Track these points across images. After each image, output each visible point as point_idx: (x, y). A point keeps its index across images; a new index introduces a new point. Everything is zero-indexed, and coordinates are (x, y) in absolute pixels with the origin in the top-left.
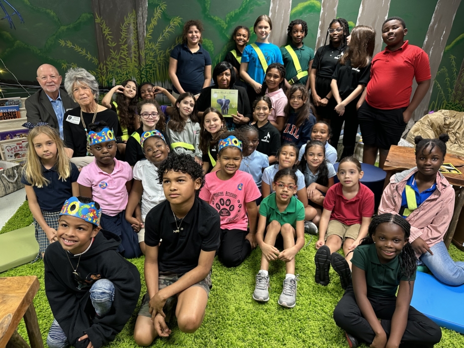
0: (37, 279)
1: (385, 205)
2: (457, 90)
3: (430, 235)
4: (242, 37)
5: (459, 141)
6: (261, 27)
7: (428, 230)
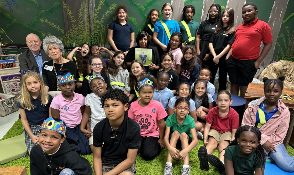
0: (26, 168)
1: (246, 121)
2: (291, 48)
3: (274, 139)
4: (155, 16)
5: (293, 80)
6: (166, 10)
7: (273, 136)
